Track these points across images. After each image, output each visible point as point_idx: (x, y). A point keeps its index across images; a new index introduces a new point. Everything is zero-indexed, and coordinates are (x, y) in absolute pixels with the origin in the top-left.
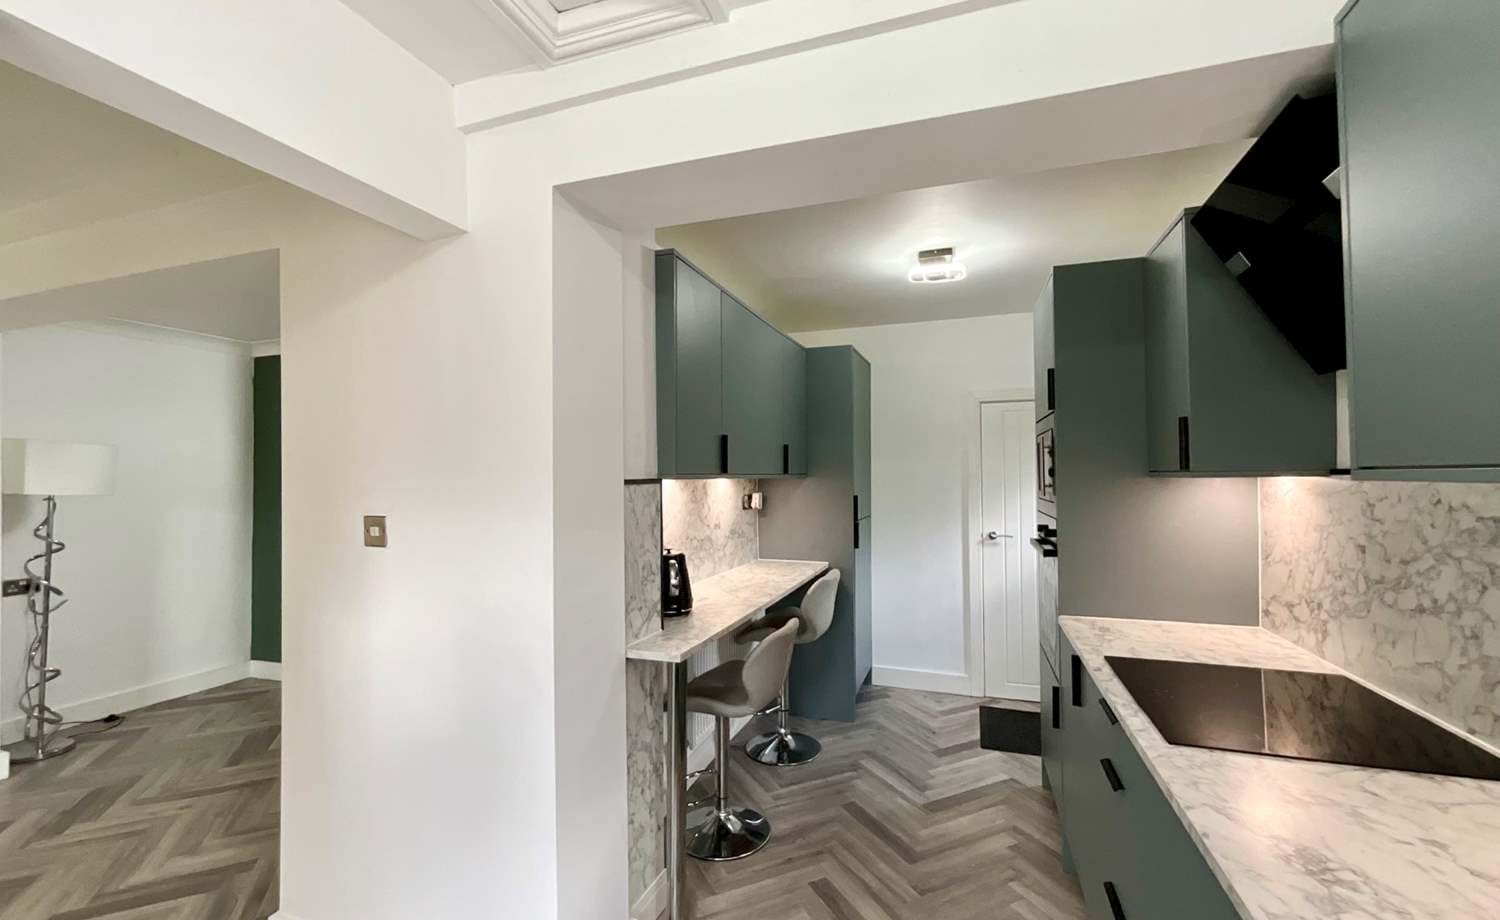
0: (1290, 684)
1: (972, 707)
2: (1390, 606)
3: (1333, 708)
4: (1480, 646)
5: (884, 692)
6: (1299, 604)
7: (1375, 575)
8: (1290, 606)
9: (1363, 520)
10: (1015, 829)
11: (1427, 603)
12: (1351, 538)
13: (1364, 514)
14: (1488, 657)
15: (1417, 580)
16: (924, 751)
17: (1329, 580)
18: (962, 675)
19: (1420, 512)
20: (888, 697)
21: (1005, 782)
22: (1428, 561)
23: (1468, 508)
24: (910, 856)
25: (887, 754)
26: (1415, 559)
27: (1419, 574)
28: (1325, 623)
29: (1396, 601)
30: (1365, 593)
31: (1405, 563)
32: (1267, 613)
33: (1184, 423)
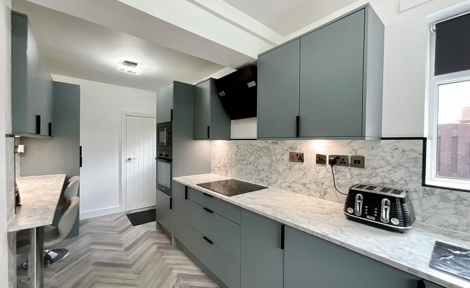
0: (218, 183)
1: (123, 216)
2: (241, 164)
3: (228, 186)
4: (257, 168)
5: (86, 221)
6: (221, 167)
7: (238, 159)
8: (219, 168)
9: (236, 148)
10: (156, 243)
11: (248, 162)
12: (234, 152)
13: (237, 147)
14: (259, 170)
15: (247, 159)
16: (115, 234)
17: (229, 161)
18: (119, 206)
19: (248, 146)
20: (89, 222)
21: (145, 233)
22: (249, 155)
23: (256, 146)
24: (128, 266)
25: (100, 241)
26: (247, 155)
27: (247, 158)
28: (227, 170)
29: (242, 163)
30: (236, 163)
31: (244, 156)
32: (213, 170)
33: (209, 127)
